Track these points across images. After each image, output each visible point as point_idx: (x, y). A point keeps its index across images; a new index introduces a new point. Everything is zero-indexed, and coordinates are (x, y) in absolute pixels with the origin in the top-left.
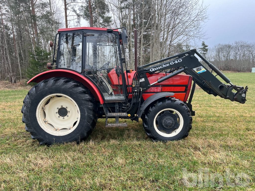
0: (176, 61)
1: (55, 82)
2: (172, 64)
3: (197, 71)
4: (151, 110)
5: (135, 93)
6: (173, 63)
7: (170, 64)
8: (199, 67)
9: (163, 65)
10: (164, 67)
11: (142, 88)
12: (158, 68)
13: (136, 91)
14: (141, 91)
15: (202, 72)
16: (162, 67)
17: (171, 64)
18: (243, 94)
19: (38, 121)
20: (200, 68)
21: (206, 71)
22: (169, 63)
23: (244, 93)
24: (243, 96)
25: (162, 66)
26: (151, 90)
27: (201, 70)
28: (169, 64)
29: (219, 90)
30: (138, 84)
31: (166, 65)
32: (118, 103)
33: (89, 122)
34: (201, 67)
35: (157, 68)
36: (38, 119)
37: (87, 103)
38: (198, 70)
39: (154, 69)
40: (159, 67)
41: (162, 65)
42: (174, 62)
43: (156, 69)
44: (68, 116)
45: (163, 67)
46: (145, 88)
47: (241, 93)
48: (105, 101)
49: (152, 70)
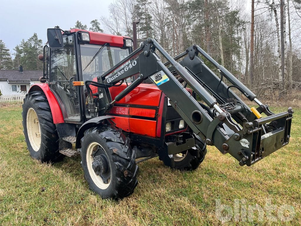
0: (130, 65)
2: (126, 71)
6: (128, 69)
7: (124, 70)
9: (118, 72)
10: (119, 75)
11: (96, 108)
12: (114, 78)
13: (89, 110)
14: (96, 111)
16: (117, 75)
18: (243, 140)
20: (160, 76)
26: (119, 111)
27: (162, 77)
28: (123, 71)
29: (193, 122)
30: (91, 101)
34: (162, 72)
38: (157, 78)
39: (111, 80)
40: (114, 76)
42: (128, 67)
43: (112, 78)
46: (104, 108)
47: (236, 137)
48: (65, 121)
49: (109, 81)
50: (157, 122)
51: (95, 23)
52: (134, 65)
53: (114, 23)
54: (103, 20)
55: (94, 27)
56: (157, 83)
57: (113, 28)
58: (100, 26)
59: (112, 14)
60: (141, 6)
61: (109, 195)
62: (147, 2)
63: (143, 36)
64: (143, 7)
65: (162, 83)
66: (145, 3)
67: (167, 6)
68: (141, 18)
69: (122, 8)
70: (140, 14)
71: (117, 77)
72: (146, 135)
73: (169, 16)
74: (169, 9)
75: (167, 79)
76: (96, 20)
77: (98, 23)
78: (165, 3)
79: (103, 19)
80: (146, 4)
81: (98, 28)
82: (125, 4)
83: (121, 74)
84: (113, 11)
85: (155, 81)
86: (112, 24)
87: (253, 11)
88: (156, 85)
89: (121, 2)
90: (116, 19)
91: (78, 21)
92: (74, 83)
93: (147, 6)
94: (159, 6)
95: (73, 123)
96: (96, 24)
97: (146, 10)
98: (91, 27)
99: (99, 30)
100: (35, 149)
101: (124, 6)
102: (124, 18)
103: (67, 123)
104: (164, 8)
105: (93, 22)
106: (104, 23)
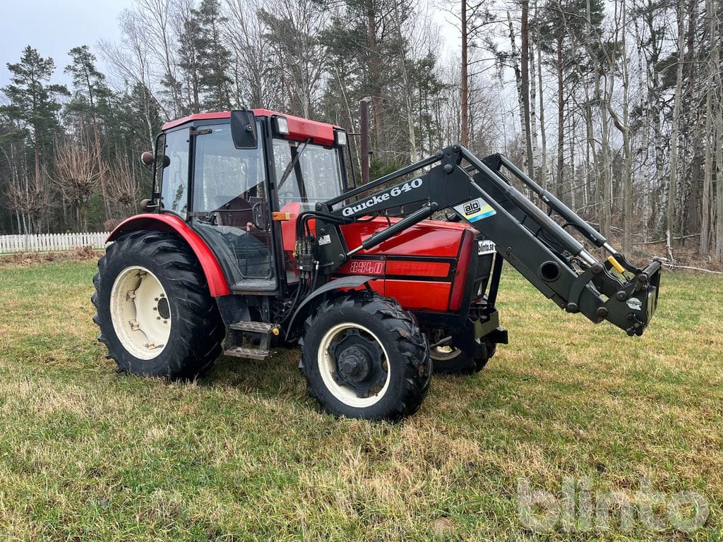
0: (407, 185)
1: (132, 242)
2: (396, 193)
3: (466, 214)
4: (310, 324)
5: (303, 274)
6: (399, 192)
7: (390, 194)
8: (473, 202)
9: (374, 198)
10: (376, 203)
11: (318, 262)
12: (362, 207)
13: (301, 268)
14: (317, 268)
15: (483, 217)
16: (370, 203)
17: (393, 193)
18: (633, 299)
19: (113, 322)
20: (475, 206)
21: (495, 213)
22: (389, 192)
23: (635, 295)
24: (631, 306)
25: (371, 201)
26: (358, 268)
27: (480, 209)
28: (387, 195)
29: (542, 280)
30: (307, 250)
31: (381, 198)
32: (269, 297)
33: (184, 337)
34: (480, 200)
35: (359, 206)
36: (113, 317)
37: (181, 291)
38: (469, 210)
39: (353, 210)
40: (363, 204)
41: (371, 198)
42: (400, 188)
43: (357, 208)
44: (159, 318)
45: (373, 202)
46: (333, 263)
47: (621, 296)
48: (231, 291)
49: (347, 213)
50: (452, 285)
51: (81, 55)
52: (414, 186)
53: (135, 59)
54: (103, 49)
55: (79, 67)
56: (468, 217)
57: (133, 73)
58: (95, 64)
59: (126, 37)
60: (203, 25)
61: (385, 414)
62: (218, 18)
63: (206, 97)
64: (209, 27)
65: (480, 218)
66: (214, 19)
67: (266, 32)
68: (204, 54)
69: (156, 25)
70: (201, 44)
71: (370, 206)
72: (425, 308)
73: (273, 55)
74: (272, 39)
75: (492, 212)
76: (84, 47)
77: (89, 55)
78: (263, 25)
79: (104, 47)
80: (215, 22)
81: (91, 68)
82: (164, 15)
83: (380, 201)
84: (130, 28)
85: (464, 215)
86: (130, 62)
87: (465, 65)
88: (467, 221)
89: (153, 10)
90: (138, 48)
91: (29, 48)
92: (275, 216)
93: (219, 26)
94: (250, 30)
95: (254, 294)
96: (86, 59)
97: (216, 35)
98: (72, 64)
99: (94, 73)
100: (139, 355)
101: (160, 20)
102: (161, 50)
103: (236, 295)
104: (261, 36)
105: (76, 51)
106: (106, 55)
